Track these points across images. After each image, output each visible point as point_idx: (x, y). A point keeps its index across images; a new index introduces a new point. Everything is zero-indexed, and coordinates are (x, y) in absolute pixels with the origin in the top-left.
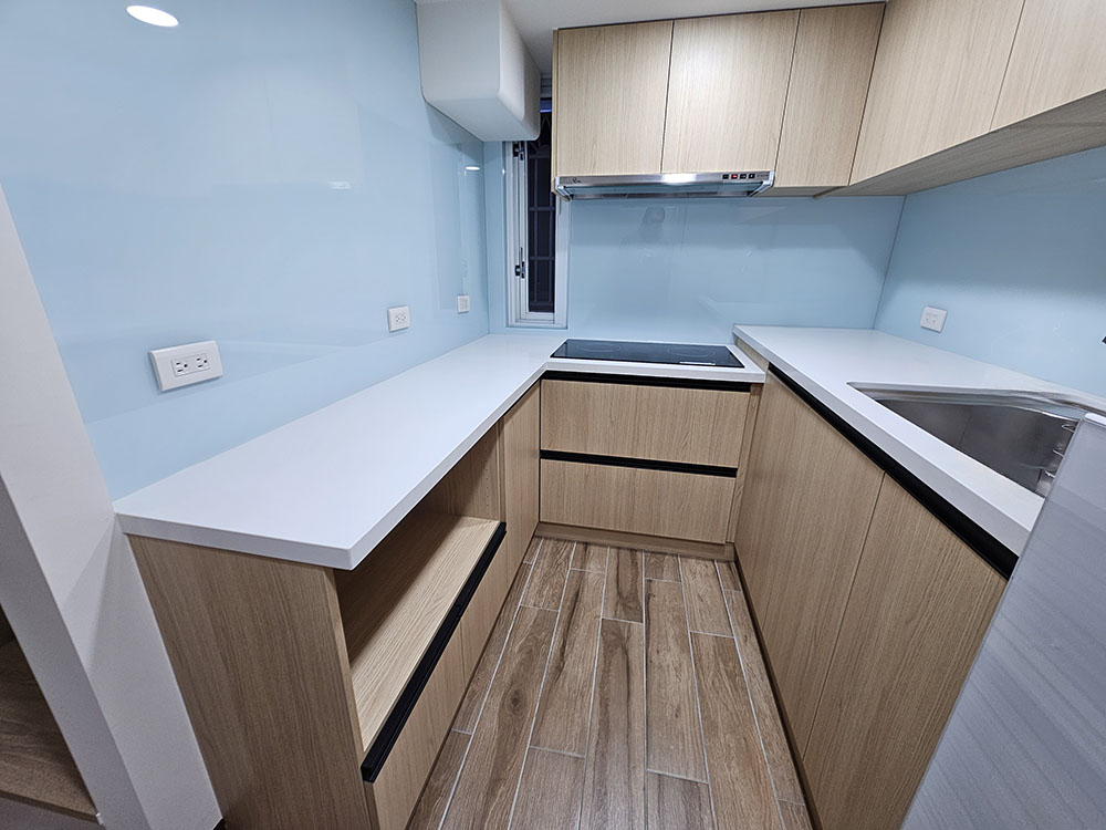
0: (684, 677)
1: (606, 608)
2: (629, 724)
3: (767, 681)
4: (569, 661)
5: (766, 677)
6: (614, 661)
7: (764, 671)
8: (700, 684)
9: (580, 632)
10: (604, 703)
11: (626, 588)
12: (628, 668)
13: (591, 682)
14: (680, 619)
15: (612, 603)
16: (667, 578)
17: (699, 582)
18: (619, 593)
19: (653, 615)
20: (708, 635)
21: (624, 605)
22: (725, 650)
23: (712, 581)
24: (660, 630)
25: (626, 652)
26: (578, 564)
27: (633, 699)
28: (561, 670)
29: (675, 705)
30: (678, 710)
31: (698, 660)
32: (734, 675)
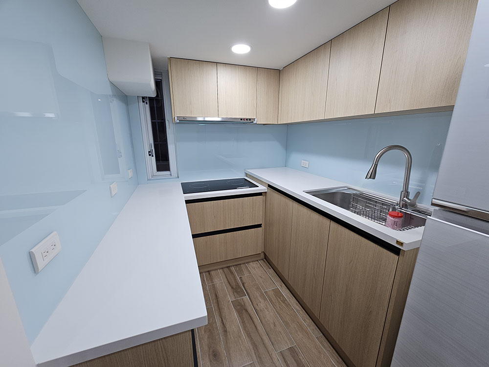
0: (270, 310)
1: (230, 296)
2: (261, 338)
3: (294, 298)
4: (227, 326)
5: (293, 297)
6: (244, 316)
7: (292, 295)
8: (276, 310)
9: (225, 311)
10: (249, 336)
11: (234, 284)
12: (250, 317)
13: (240, 330)
14: (258, 288)
15: (231, 293)
16: (246, 274)
17: (257, 271)
18: (232, 288)
19: (249, 291)
20: (270, 290)
21: (236, 292)
22: (277, 293)
23: (261, 269)
24: (254, 296)
25: (246, 311)
26: (210, 281)
27: (258, 328)
28: (226, 332)
29: (272, 322)
30: (274, 323)
31: (271, 301)
32: (284, 301)
